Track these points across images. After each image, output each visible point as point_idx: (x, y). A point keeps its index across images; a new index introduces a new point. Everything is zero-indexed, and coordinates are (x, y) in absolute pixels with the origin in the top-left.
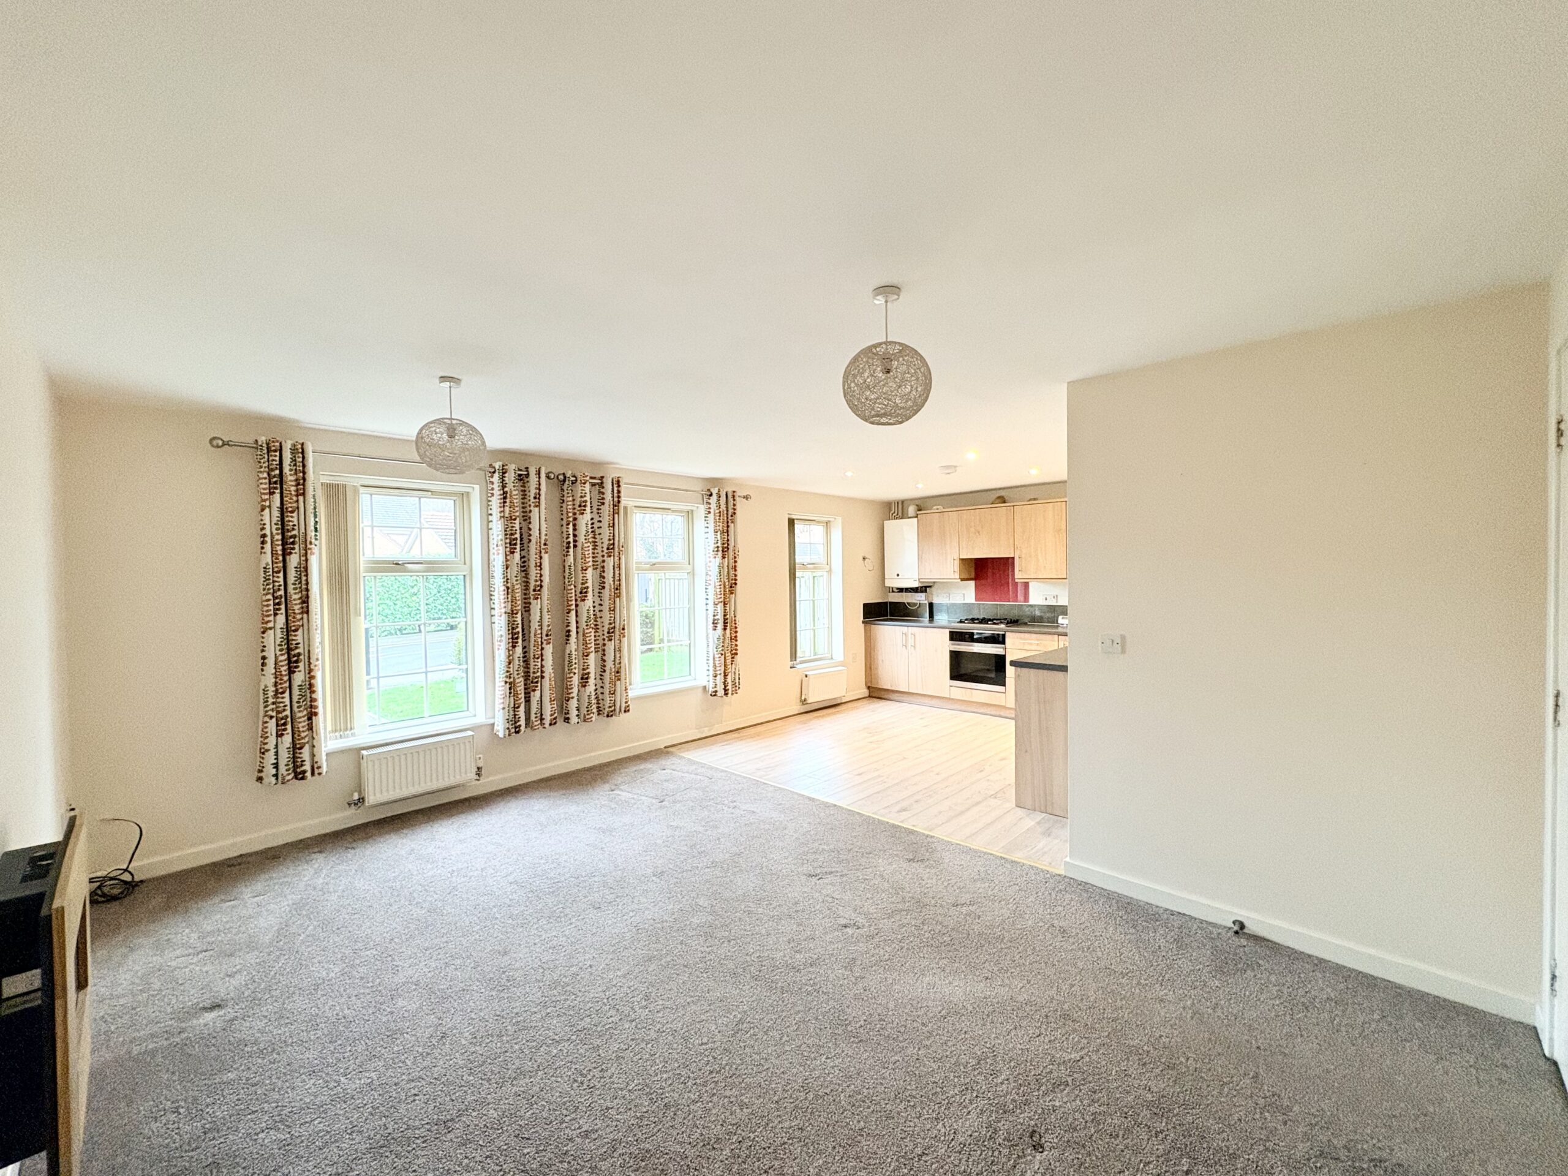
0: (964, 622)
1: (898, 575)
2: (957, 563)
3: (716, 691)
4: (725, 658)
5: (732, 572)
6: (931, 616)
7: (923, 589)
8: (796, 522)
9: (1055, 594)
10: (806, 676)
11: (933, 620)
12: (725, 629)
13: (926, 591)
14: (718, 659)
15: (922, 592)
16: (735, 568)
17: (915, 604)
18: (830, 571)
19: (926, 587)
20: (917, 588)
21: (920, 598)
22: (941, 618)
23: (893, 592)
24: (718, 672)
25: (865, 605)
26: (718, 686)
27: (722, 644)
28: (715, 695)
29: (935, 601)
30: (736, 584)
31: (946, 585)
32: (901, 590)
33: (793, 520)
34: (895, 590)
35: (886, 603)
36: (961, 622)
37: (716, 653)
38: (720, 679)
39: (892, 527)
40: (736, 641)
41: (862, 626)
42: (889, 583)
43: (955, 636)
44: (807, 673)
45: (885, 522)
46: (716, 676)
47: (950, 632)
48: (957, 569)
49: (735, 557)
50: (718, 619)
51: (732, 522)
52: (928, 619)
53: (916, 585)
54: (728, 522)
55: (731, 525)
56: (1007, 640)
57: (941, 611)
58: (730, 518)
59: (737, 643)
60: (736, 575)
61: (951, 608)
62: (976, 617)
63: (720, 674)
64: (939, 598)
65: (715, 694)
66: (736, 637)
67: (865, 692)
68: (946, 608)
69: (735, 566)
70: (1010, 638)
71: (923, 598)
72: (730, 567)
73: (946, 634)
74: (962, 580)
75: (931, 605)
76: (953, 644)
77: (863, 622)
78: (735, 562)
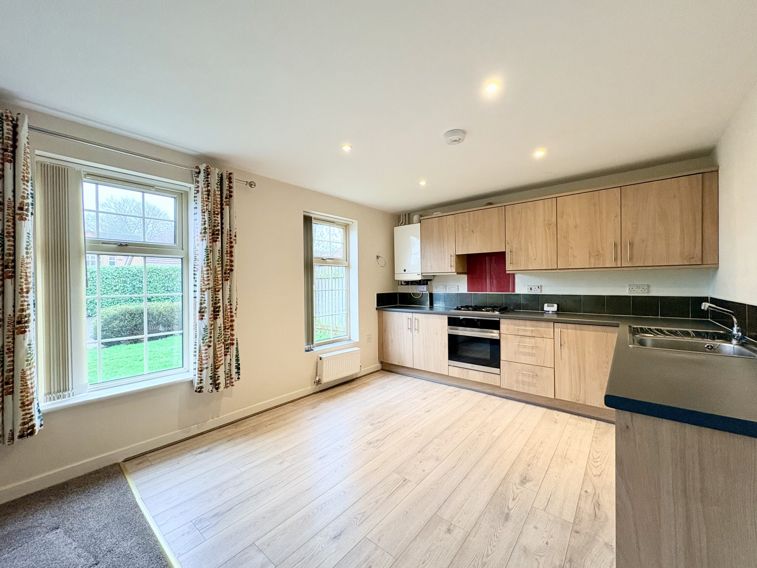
0: (460, 309)
1: (405, 271)
2: (454, 259)
3: (201, 387)
4: (215, 349)
5: (226, 258)
6: (431, 304)
7: (424, 282)
8: (314, 221)
9: (539, 284)
10: (321, 359)
11: (432, 307)
12: (215, 318)
13: (427, 284)
14: (204, 352)
15: (423, 284)
16: (231, 254)
17: (418, 294)
18: (348, 267)
19: (427, 280)
20: (420, 281)
21: (423, 289)
22: (439, 305)
23: (401, 285)
24: (205, 366)
25: (378, 295)
26: (204, 381)
27: (209, 335)
28: (199, 392)
29: (435, 291)
30: (232, 270)
31: (444, 278)
32: (408, 283)
33: (310, 218)
34: (403, 283)
35: (397, 293)
36: (458, 309)
37: (202, 345)
38: (207, 374)
39: (400, 231)
40: (233, 330)
41: (376, 312)
42: (398, 277)
43: (453, 322)
44: (321, 356)
45: (395, 228)
46: (201, 371)
47: (449, 318)
48: (454, 263)
49: (231, 242)
50: (205, 308)
51: (227, 205)
52: (429, 306)
53: (419, 278)
54: (222, 204)
55: (226, 208)
56: (502, 326)
57: (439, 300)
58: (224, 200)
59: (233, 332)
60: (231, 261)
61: (448, 297)
62: (470, 305)
63: (207, 368)
64: (438, 290)
65: (200, 390)
66: (232, 326)
67: (378, 366)
68: (443, 298)
69: (231, 252)
70: (505, 325)
71: (425, 290)
72: (225, 252)
73: (445, 320)
74: (458, 273)
75: (431, 295)
76: (451, 329)
77: (377, 309)
78: (231, 247)
